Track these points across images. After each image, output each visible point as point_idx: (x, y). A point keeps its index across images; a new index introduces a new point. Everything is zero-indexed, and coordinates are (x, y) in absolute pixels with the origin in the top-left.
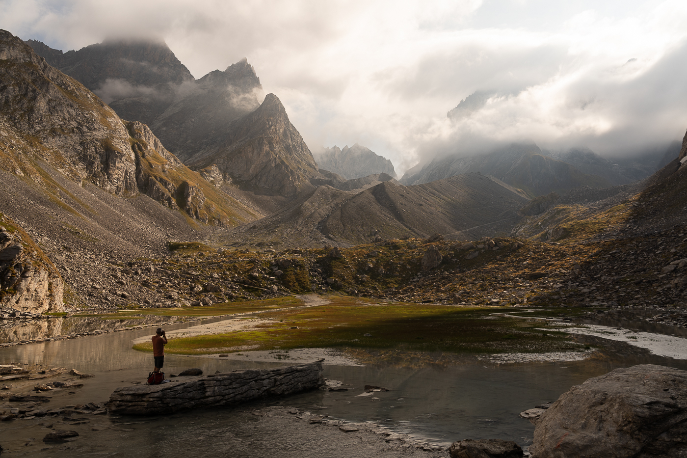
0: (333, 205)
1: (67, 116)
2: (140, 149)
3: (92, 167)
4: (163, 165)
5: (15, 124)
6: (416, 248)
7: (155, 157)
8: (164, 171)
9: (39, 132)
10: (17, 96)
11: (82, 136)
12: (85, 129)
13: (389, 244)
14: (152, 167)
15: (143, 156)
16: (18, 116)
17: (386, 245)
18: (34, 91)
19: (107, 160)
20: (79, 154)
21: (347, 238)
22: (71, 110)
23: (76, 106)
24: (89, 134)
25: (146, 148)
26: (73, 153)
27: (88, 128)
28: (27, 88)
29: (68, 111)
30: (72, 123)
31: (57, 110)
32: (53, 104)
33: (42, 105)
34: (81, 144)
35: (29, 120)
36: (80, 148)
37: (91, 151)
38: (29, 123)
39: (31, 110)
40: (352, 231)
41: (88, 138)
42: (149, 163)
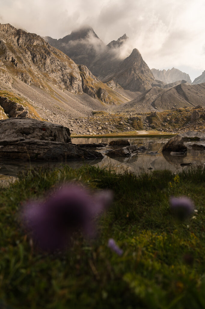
1: (57, 65)
2: (83, 76)
3: (66, 84)
4: (92, 82)
5: (40, 69)
6: (189, 111)
7: (89, 79)
8: (92, 84)
9: (47, 72)
10: (40, 59)
11: (62, 72)
12: (63, 69)
13: (177, 110)
14: (88, 83)
15: (85, 78)
16: (40, 66)
17: (176, 110)
18: (45, 56)
19: (71, 81)
20: (62, 79)
21: (163, 108)
22: (58, 62)
23: (60, 61)
24: (65, 71)
25: (86, 75)
26: (60, 79)
27: (64, 69)
28: (43, 55)
29: (57, 63)
30: (59, 67)
31: (53, 63)
32: (52, 61)
33: (48, 61)
34: (62, 75)
35: (44, 67)
36: (62, 77)
37: (66, 78)
38: (44, 69)
39: (45, 64)
41: (65, 72)
42: (87, 81)
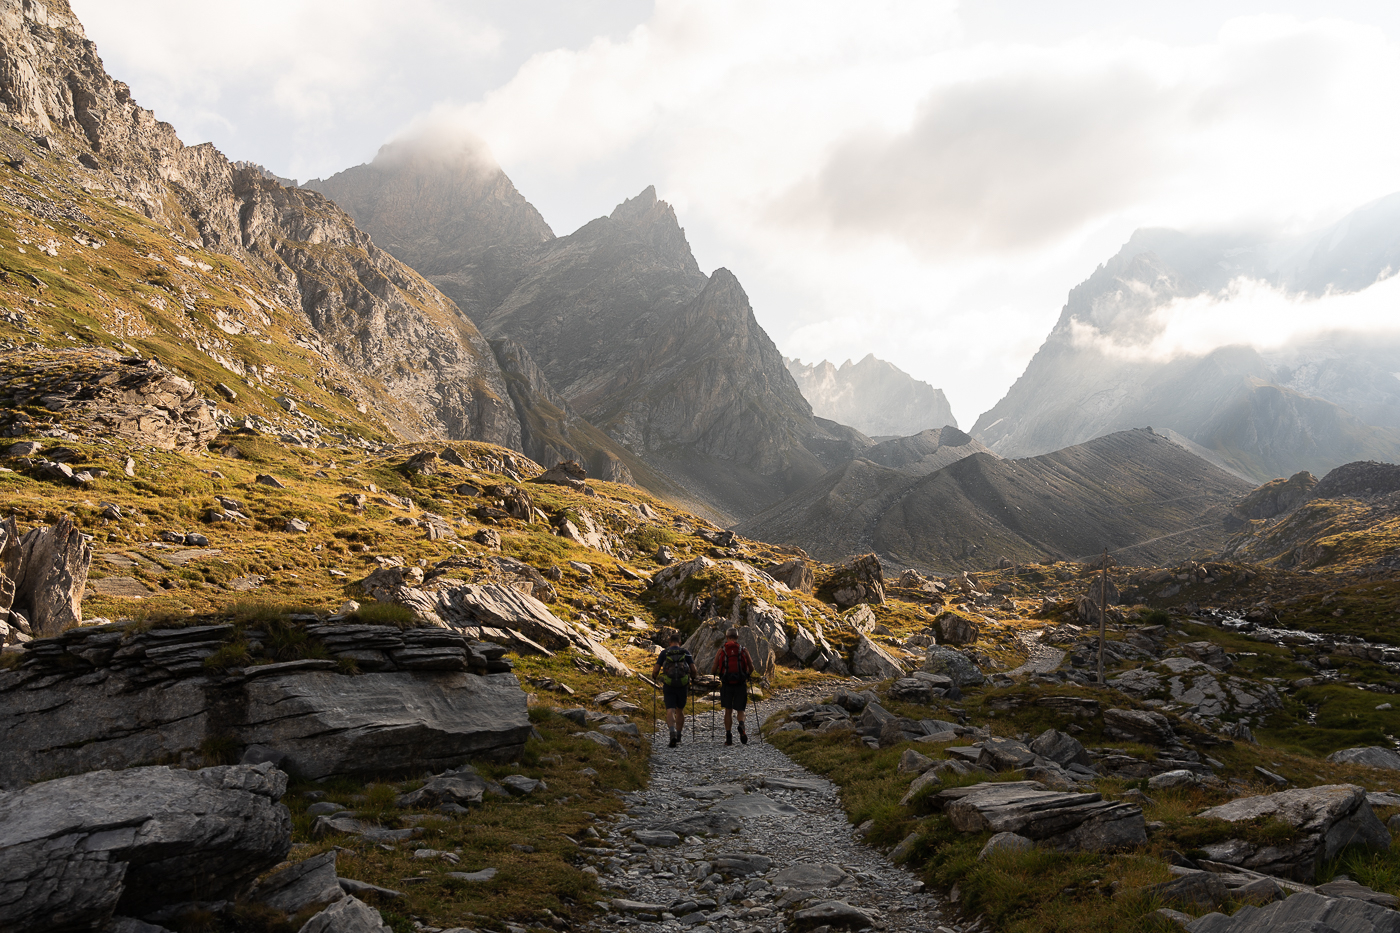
0: (884, 498)
1: (414, 339)
2: (521, 393)
3: (457, 429)
4: (560, 420)
5: (345, 357)
6: (1071, 578)
7: (544, 406)
8: (563, 432)
9: (379, 371)
10: (342, 309)
11: (439, 374)
12: (443, 362)
14: (544, 424)
15: (528, 405)
16: (348, 345)
18: (366, 297)
19: (480, 416)
20: (437, 405)
21: (923, 560)
22: (420, 328)
23: (426, 321)
24: (450, 370)
25: (529, 389)
26: (427, 405)
27: (447, 360)
28: (355, 293)
29: (416, 331)
30: (422, 350)
31: (399, 329)
32: (394, 319)
33: (379, 321)
34: (439, 388)
35: (364, 349)
36: (437, 396)
37: (454, 401)
38: (364, 356)
39: (364, 334)
40: (930, 548)
41: (449, 377)
42: (540, 418)
